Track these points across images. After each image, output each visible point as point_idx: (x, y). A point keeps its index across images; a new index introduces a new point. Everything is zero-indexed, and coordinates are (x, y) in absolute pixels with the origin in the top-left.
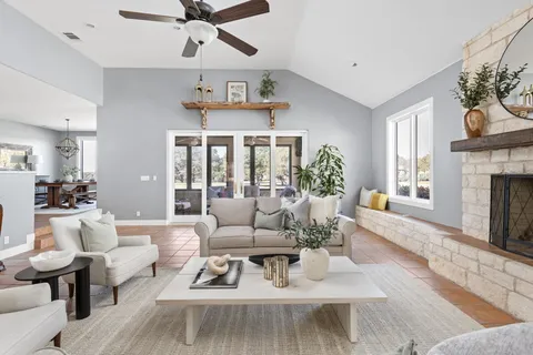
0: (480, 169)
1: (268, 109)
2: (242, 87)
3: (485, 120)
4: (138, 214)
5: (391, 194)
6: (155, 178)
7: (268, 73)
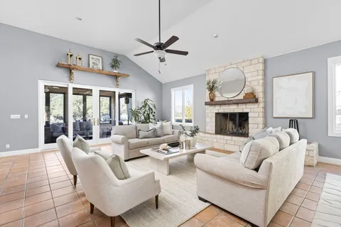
0: (212, 111)
1: (116, 77)
2: (99, 60)
3: (214, 96)
4: (8, 146)
5: (174, 122)
6: (26, 116)
7: (117, 56)
